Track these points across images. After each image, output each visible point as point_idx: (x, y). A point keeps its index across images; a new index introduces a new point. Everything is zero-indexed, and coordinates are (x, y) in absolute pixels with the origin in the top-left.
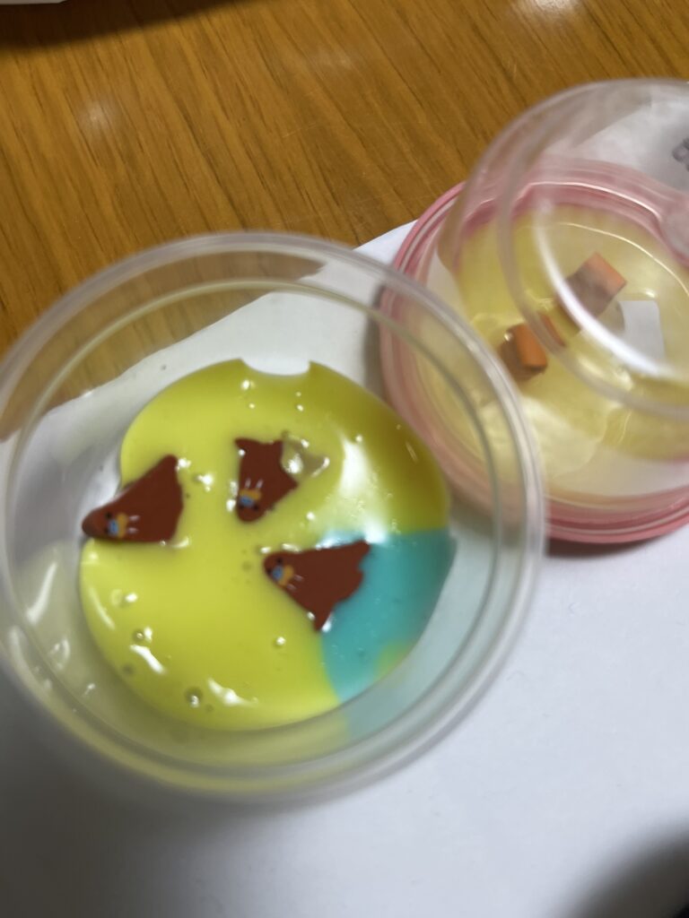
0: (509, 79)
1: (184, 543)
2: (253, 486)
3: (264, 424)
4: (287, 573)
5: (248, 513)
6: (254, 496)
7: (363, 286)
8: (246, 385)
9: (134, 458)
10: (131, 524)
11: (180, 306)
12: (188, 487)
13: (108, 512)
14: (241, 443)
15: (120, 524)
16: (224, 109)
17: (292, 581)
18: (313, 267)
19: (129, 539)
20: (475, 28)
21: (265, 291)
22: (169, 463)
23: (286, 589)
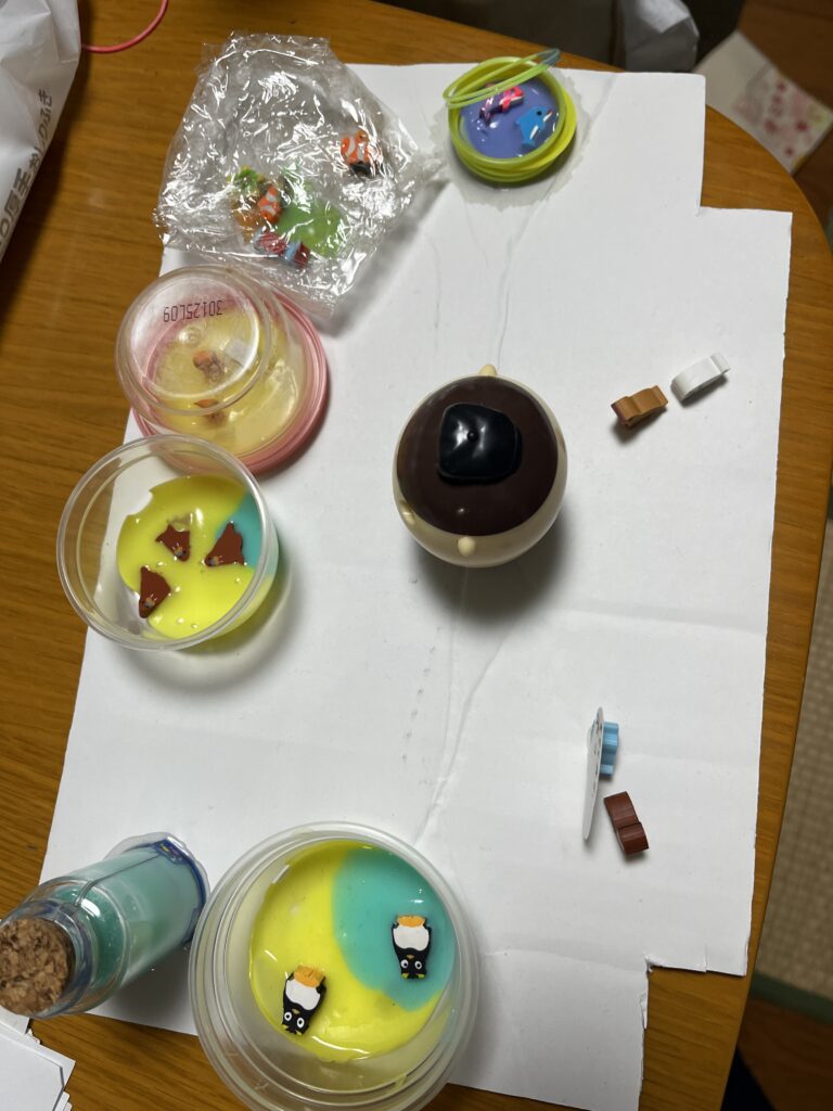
0: (106, 304)
1: (178, 589)
2: (176, 547)
3: (158, 526)
4: (216, 559)
5: (184, 556)
6: (180, 550)
7: (143, 450)
8: (137, 521)
9: (133, 582)
10: (153, 599)
11: (88, 521)
12: (158, 571)
13: (142, 602)
14: (158, 540)
15: (150, 602)
16: (25, 440)
17: (220, 559)
18: (117, 461)
19: (157, 604)
20: (73, 299)
21: (113, 480)
22: (144, 570)
23: (221, 564)
